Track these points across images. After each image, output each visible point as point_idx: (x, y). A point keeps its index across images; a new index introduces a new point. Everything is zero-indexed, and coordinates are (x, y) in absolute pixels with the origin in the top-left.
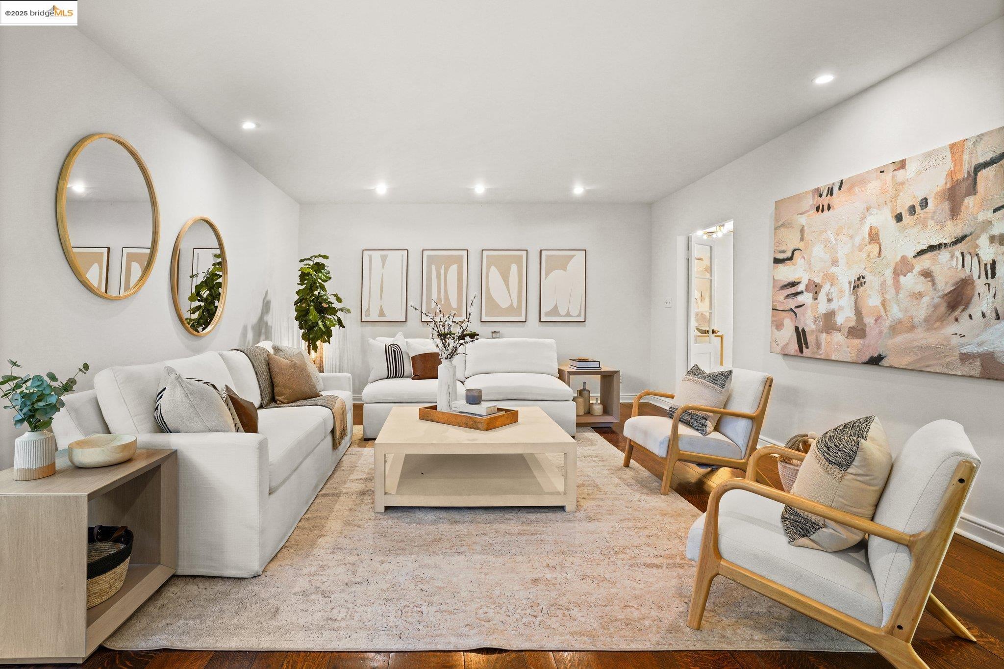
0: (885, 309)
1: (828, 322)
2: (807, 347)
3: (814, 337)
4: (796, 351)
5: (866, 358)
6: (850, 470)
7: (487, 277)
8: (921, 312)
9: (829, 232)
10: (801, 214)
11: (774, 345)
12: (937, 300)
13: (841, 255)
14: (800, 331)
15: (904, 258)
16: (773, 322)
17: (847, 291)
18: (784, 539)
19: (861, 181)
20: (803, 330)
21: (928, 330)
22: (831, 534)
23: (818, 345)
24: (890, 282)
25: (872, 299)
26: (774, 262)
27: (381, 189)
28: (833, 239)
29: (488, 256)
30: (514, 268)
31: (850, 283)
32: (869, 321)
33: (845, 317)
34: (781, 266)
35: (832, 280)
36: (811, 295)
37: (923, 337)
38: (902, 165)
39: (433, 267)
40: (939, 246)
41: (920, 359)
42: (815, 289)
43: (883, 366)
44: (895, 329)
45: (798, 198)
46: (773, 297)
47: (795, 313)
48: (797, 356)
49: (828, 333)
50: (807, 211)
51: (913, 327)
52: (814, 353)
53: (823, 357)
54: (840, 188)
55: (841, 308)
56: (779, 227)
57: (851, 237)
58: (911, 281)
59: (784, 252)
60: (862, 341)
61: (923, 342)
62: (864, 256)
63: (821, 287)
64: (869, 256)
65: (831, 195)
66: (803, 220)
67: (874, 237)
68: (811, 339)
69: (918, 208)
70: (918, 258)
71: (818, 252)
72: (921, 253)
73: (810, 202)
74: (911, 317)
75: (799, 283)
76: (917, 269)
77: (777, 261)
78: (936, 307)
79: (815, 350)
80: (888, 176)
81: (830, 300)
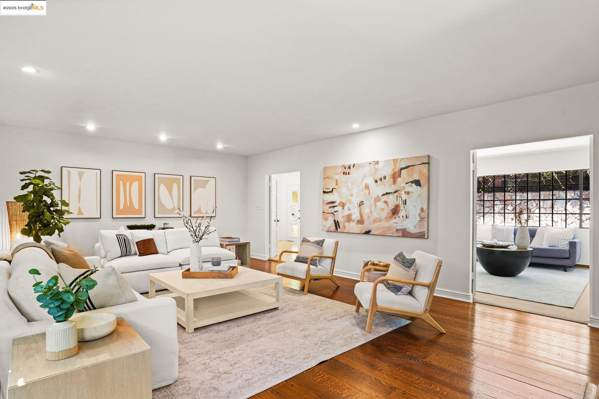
0: (371, 214)
1: (349, 218)
2: (340, 228)
3: (342, 224)
4: (335, 229)
5: (364, 232)
6: (411, 268)
7: (159, 190)
8: (384, 214)
9: (349, 183)
10: (336, 174)
11: (324, 227)
12: (389, 211)
13: (354, 192)
14: (336, 221)
15: (378, 196)
16: (323, 218)
17: (357, 207)
18: (393, 294)
19: (361, 166)
20: (338, 221)
21: (386, 221)
22: (406, 289)
23: (344, 227)
24: (373, 204)
25: (366, 210)
26: (323, 193)
27: (91, 127)
28: (350, 186)
29: (159, 178)
30: (175, 186)
31: (358, 204)
32: (365, 218)
33: (356, 216)
34: (326, 194)
35: (351, 202)
36: (341, 207)
37: (385, 224)
38: (377, 163)
39: (121, 182)
40: (390, 193)
41: (383, 232)
42: (343, 205)
43: (371, 234)
44: (375, 221)
45: (335, 167)
46: (323, 207)
47: (334, 214)
48: (335, 232)
49: (348, 222)
50: (338, 174)
51: (381, 220)
52: (342, 230)
53: (346, 232)
54: (353, 167)
55: (354, 213)
56: (326, 178)
57: (358, 186)
58: (380, 204)
59: (328, 189)
60: (363, 225)
61: (385, 226)
62: (363, 194)
63: (345, 204)
64: (365, 194)
65: (350, 169)
66: (337, 177)
67: (367, 187)
68: (341, 225)
69: (383, 179)
70: (383, 196)
71: (344, 190)
72: (384, 195)
73: (341, 170)
74: (380, 217)
75: (335, 202)
76: (382, 200)
77: (324, 192)
78: (389, 214)
79: (343, 229)
80: (372, 166)
81: (349, 210)
